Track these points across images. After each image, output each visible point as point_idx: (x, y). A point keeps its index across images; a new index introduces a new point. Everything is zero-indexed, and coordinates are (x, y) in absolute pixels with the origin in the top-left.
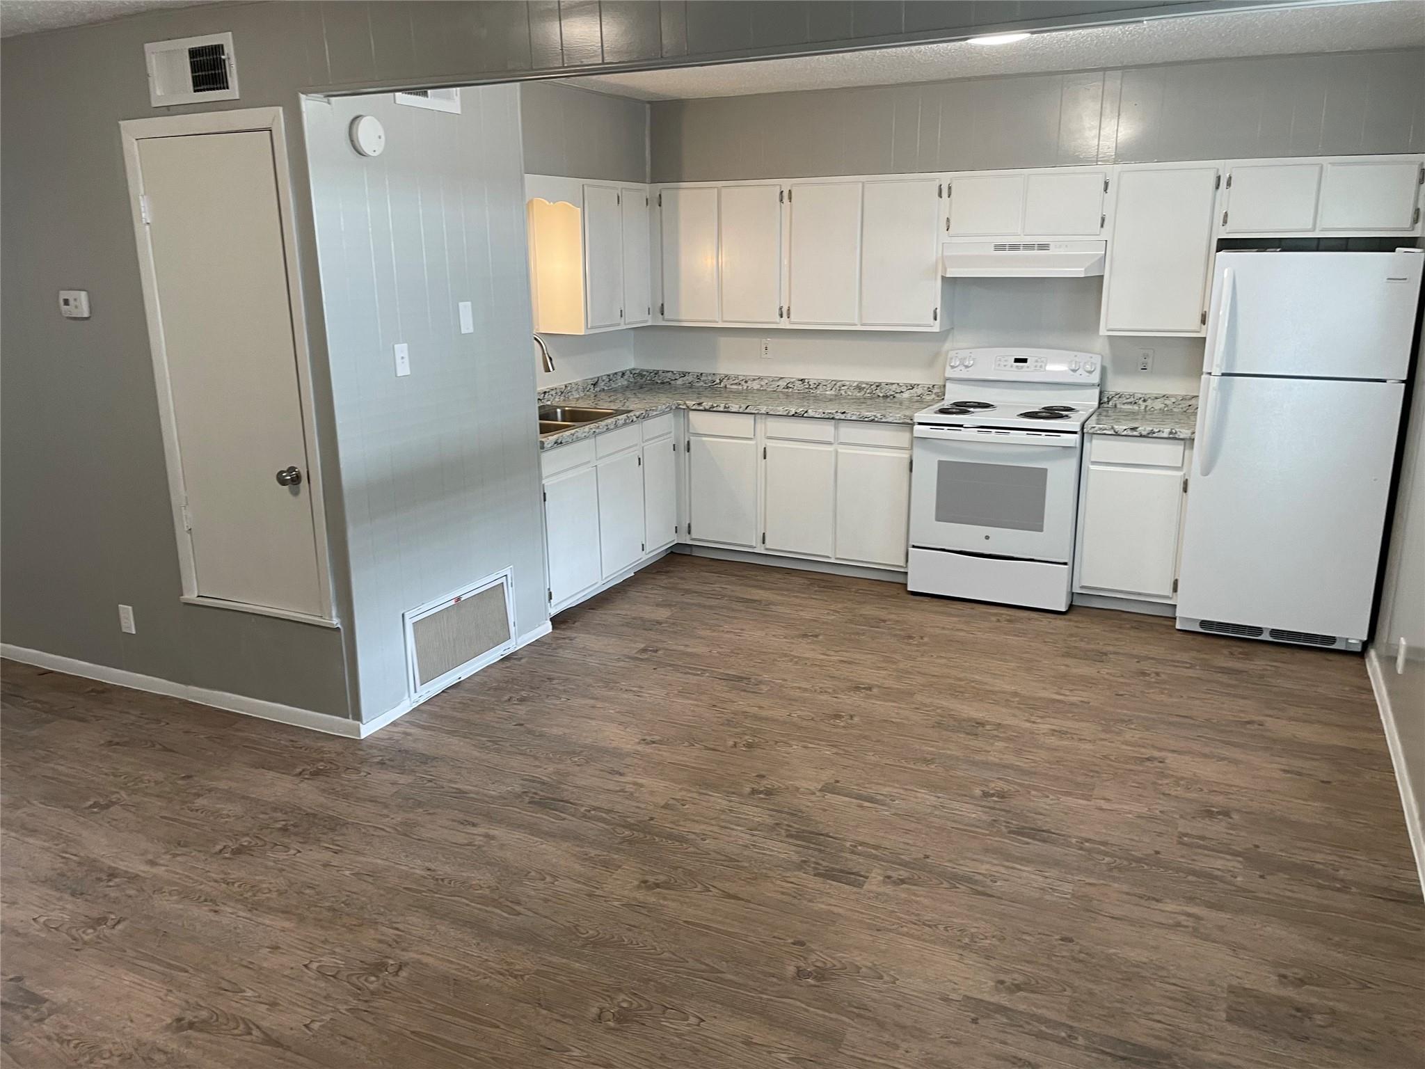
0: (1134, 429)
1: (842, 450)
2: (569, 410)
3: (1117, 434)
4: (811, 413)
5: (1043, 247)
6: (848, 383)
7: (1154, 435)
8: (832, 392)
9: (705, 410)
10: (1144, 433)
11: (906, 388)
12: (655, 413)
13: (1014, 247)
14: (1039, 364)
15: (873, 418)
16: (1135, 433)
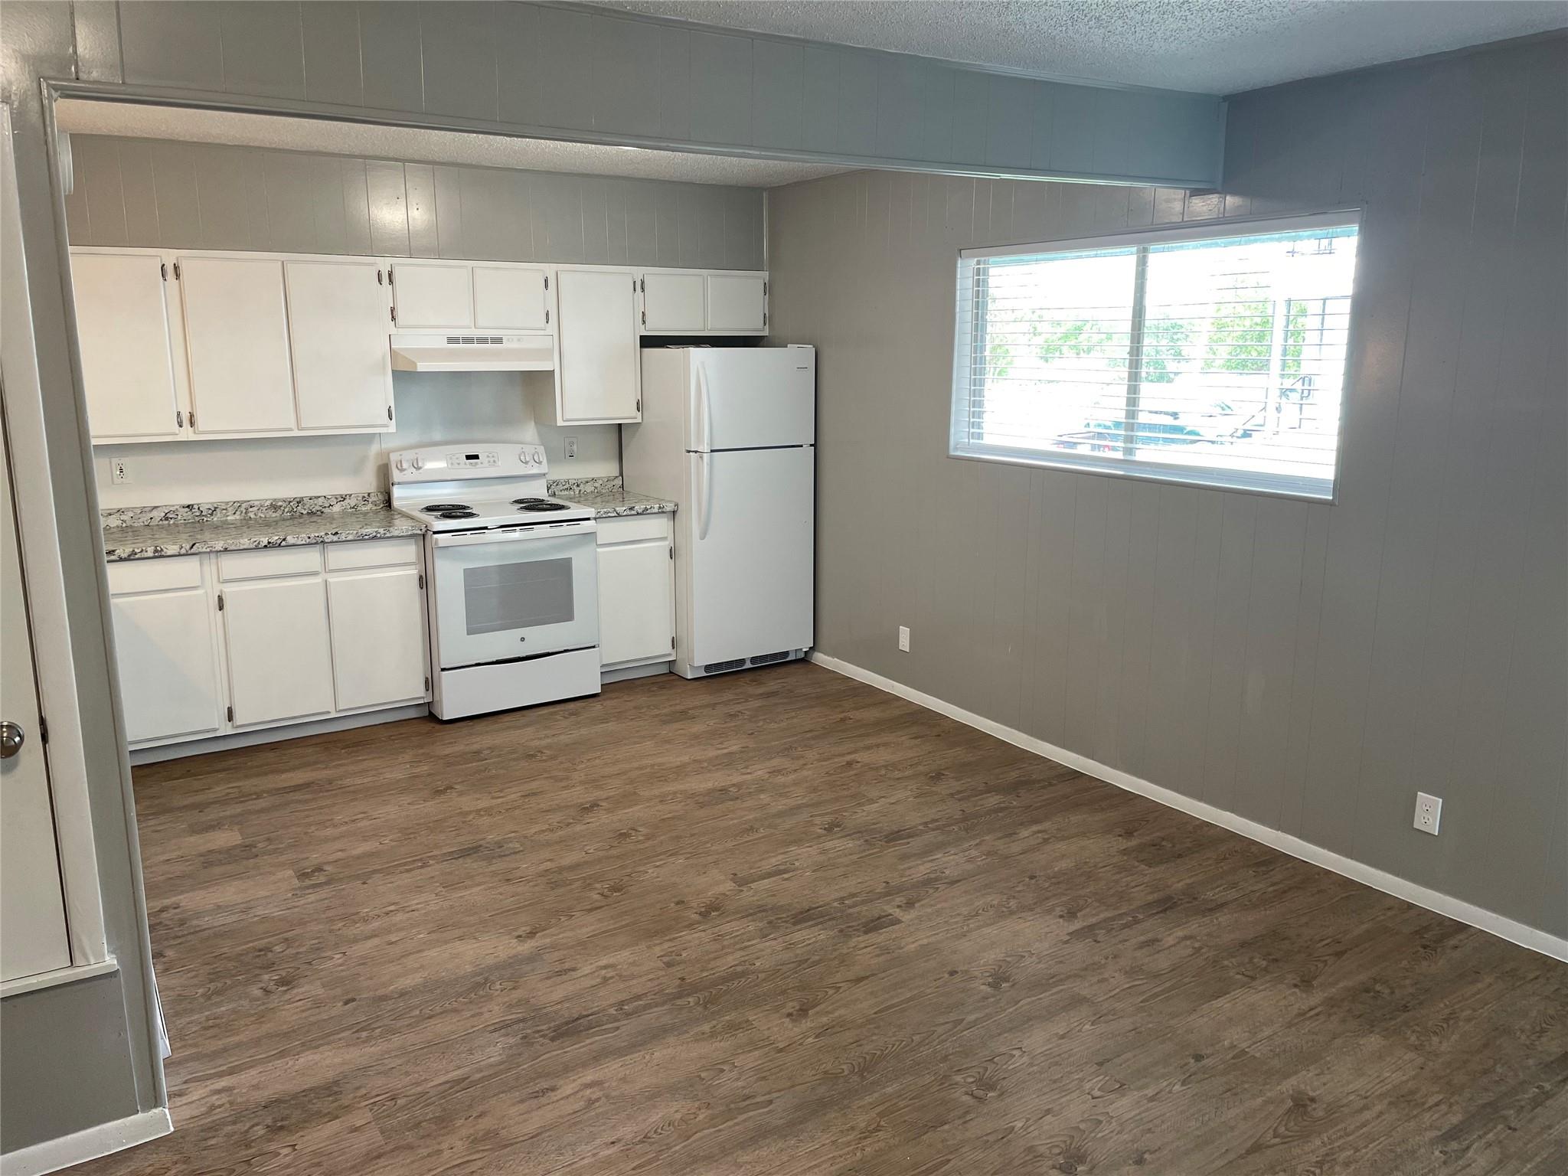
0: (631, 509)
1: (333, 579)
3: (619, 515)
4: (290, 540)
5: (498, 340)
6: (256, 503)
7: (647, 512)
8: (237, 516)
10: (640, 511)
11: (335, 501)
13: (468, 340)
14: (492, 460)
15: (374, 534)
16: (633, 512)
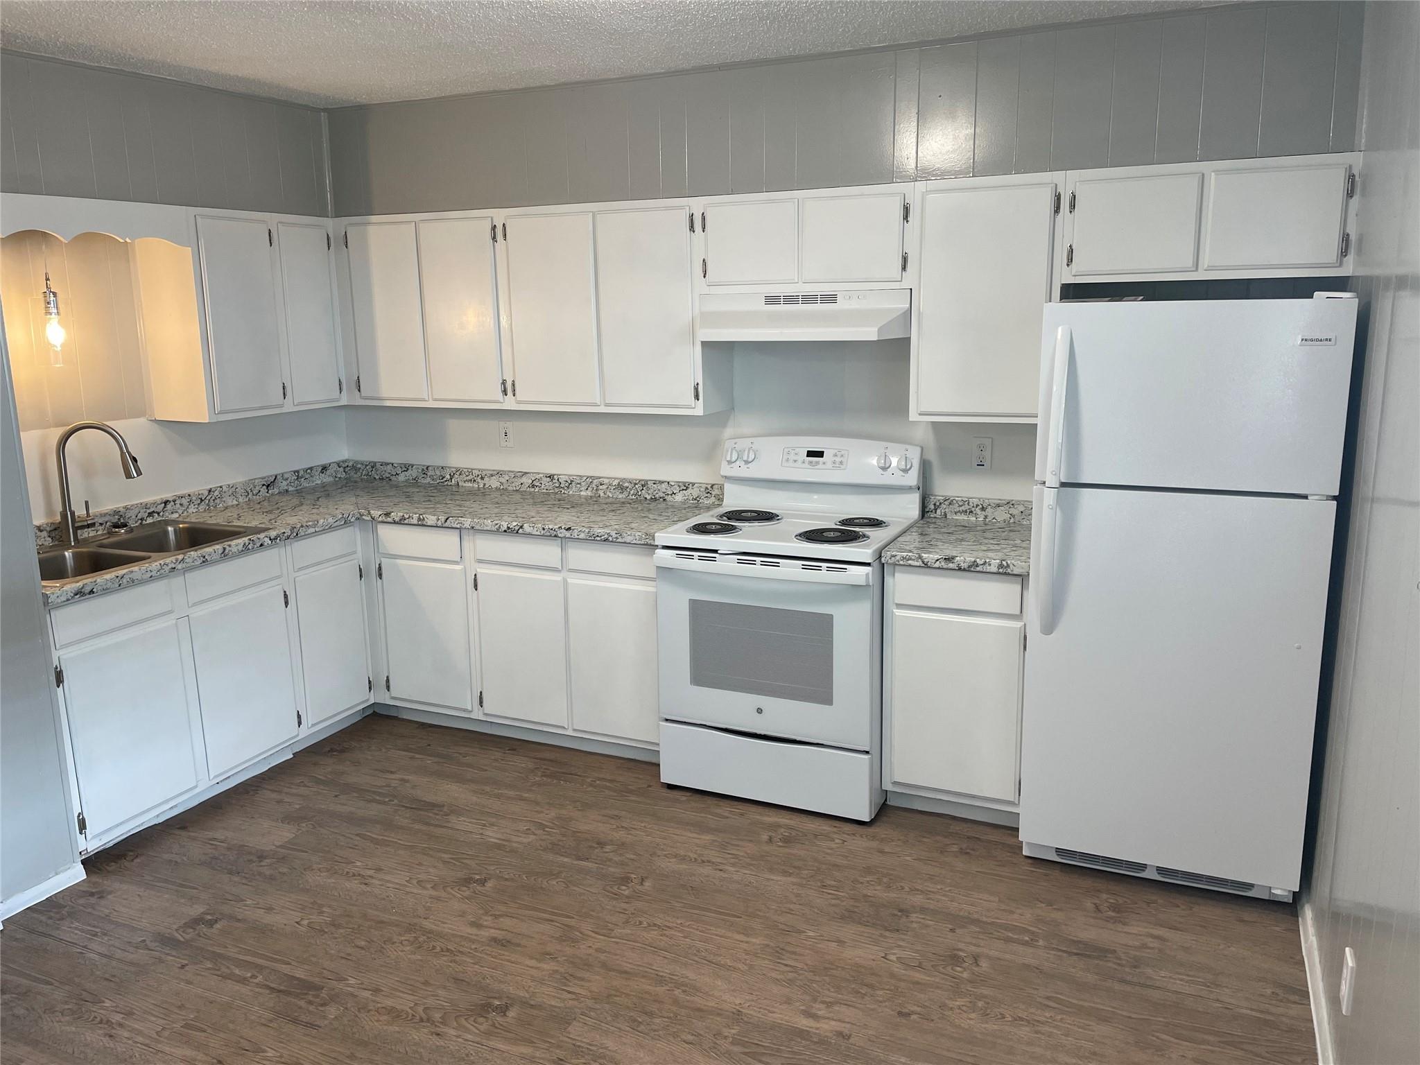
0: (949, 559)
1: (574, 580)
2: (183, 528)
3: (926, 565)
4: (528, 527)
5: (831, 299)
6: (606, 481)
7: (978, 569)
8: (589, 493)
9: (395, 522)
10: (964, 565)
12: (312, 530)
13: (790, 299)
14: (838, 459)
15: (606, 536)
16: (951, 565)
